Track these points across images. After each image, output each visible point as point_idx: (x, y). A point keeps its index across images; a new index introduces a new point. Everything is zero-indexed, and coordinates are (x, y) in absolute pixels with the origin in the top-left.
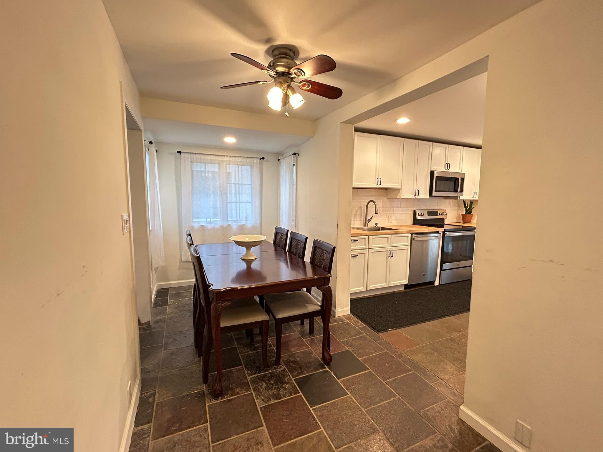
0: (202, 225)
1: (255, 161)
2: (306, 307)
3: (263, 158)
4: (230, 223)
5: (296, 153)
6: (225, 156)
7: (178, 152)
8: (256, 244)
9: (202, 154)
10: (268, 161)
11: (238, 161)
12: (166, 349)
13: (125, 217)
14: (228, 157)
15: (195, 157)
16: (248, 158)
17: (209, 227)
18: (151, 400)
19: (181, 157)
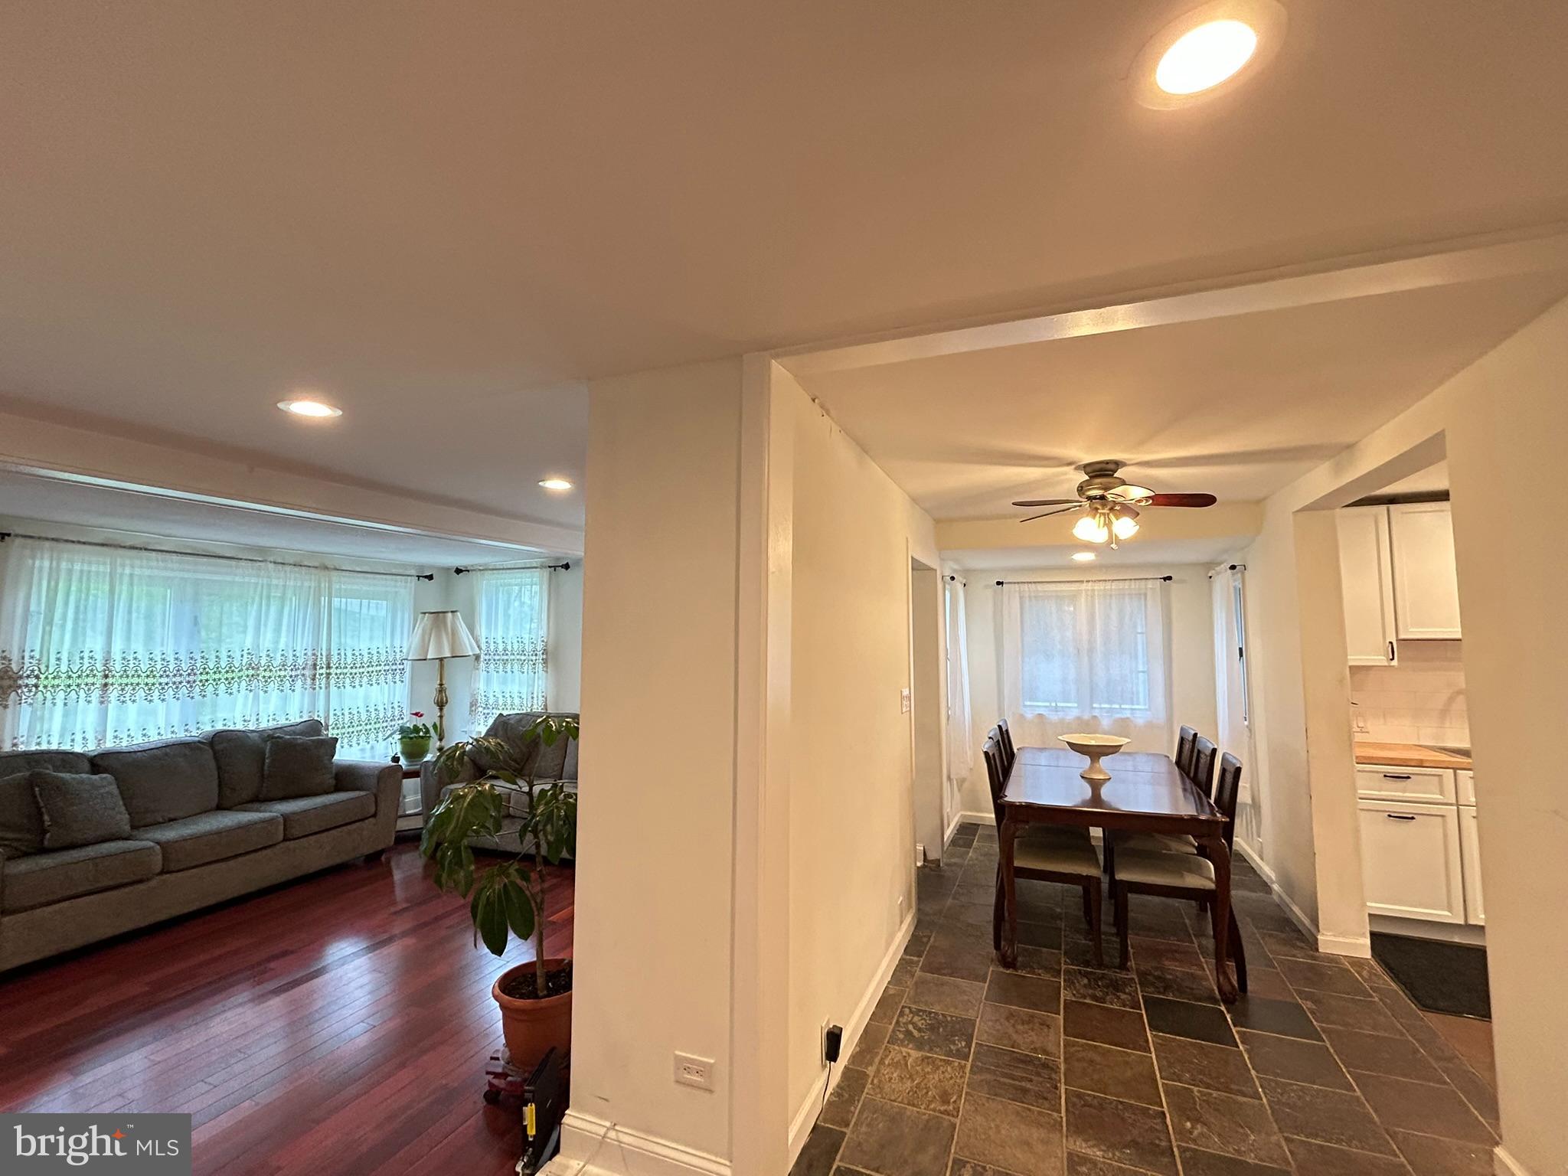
0: (1039, 714)
1: (1150, 584)
2: (1182, 876)
3: (1169, 578)
4: (1096, 713)
5: (1236, 564)
6: (1082, 582)
7: (999, 583)
8: (1111, 750)
9: (1039, 582)
10: (1182, 581)
11: (1111, 589)
12: (954, 898)
13: (906, 692)
14: (1090, 584)
15: (1027, 589)
16: (1133, 581)
17: (1054, 717)
18: (925, 940)
19: (1002, 590)
